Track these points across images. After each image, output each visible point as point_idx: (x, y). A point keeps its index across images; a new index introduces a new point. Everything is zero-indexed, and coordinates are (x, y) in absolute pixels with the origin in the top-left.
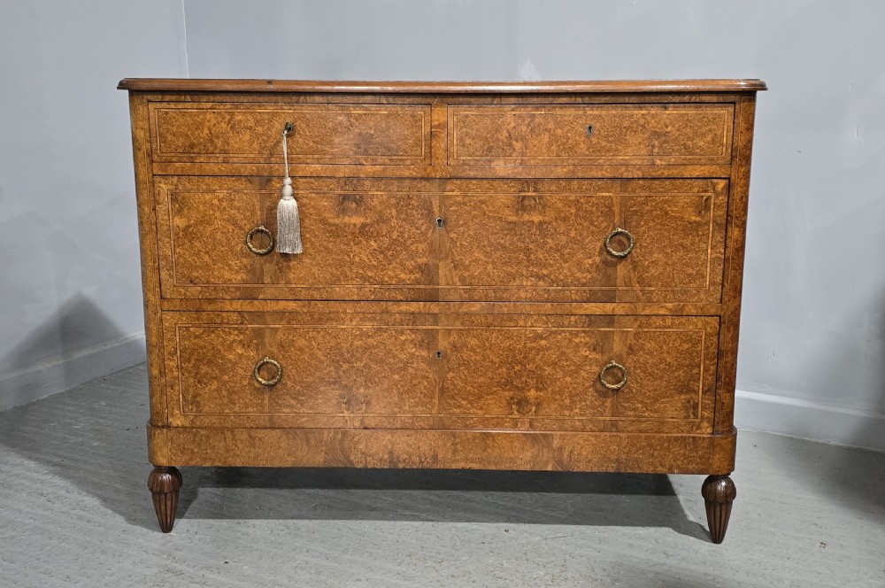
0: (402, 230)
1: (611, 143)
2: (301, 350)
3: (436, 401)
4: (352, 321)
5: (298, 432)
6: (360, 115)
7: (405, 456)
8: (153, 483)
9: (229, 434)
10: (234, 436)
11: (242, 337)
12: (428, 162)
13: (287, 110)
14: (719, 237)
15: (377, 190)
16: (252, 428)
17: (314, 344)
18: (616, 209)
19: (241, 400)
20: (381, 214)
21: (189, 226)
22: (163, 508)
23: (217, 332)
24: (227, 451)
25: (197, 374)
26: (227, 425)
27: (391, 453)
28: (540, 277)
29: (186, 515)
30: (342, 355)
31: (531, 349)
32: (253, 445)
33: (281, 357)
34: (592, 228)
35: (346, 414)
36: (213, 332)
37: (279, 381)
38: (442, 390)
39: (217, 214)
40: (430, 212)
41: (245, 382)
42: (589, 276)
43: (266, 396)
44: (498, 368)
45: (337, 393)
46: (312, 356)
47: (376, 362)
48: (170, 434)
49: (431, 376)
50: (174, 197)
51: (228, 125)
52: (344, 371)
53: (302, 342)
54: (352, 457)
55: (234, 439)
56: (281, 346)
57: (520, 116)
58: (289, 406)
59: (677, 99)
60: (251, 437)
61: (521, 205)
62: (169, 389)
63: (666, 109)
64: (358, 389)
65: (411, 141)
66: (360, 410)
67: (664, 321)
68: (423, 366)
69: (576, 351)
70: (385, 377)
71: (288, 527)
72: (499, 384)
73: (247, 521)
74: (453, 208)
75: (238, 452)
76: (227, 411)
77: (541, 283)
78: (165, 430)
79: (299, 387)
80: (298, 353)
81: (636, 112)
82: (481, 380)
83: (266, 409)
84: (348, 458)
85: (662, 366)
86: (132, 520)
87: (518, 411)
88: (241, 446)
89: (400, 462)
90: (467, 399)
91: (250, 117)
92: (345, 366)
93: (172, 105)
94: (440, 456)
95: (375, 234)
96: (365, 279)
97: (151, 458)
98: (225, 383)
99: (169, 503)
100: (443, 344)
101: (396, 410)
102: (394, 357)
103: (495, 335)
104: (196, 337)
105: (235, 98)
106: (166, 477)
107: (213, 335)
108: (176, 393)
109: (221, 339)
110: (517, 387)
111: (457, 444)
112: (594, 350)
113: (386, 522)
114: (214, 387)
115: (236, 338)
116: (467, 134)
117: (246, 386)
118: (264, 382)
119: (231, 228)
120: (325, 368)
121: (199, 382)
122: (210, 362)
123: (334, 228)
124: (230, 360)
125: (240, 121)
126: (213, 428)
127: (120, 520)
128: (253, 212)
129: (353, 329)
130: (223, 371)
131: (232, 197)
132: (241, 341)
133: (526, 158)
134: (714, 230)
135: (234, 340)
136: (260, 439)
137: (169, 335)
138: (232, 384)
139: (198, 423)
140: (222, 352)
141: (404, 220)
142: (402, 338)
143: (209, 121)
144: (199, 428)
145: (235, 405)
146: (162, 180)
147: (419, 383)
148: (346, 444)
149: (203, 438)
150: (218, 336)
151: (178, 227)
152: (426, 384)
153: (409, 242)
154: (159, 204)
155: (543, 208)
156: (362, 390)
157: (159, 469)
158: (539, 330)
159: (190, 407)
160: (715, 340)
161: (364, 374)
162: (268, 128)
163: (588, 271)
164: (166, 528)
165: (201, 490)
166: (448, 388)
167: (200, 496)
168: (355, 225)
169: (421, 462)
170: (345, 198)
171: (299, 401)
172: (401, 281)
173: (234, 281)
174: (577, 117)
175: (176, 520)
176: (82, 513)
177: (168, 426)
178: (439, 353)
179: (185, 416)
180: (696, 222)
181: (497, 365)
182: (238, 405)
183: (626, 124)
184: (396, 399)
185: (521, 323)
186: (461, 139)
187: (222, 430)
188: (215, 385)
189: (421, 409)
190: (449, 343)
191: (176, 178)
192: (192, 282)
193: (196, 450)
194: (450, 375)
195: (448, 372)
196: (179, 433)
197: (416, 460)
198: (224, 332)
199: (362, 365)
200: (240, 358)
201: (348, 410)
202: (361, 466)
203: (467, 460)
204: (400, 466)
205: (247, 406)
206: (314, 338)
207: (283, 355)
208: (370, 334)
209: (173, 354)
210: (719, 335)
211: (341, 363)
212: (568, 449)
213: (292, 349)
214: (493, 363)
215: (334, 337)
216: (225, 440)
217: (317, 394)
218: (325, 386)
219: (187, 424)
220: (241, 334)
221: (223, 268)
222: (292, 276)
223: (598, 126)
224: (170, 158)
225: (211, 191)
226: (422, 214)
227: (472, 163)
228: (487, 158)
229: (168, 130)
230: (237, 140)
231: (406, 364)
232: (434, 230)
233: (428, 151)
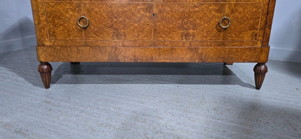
2: (96, 13)
3: (152, 35)
5: (97, 47)
7: (140, 57)
8: (40, 69)
9: (69, 48)
10: (71, 49)
11: (71, 7)
16: (78, 46)
17: (102, 10)
19: (73, 35)
22: (45, 79)
24: (68, 55)
25: (54, 23)
26: (68, 45)
27: (134, 56)
29: (56, 83)
30: (113, 15)
31: (192, 12)
32: (79, 53)
33: (88, 16)
35: (116, 40)
36: (59, 5)
37: (88, 26)
38: (155, 30)
41: (74, 27)
43: (83, 32)
44: (178, 20)
45: (111, 31)
46: (101, 15)
47: (128, 18)
48: (45, 49)
49: (150, 24)
52: (115, 22)
53: (96, 9)
54: (119, 58)
55: (71, 51)
56: (88, 11)
58: (93, 37)
60: (78, 50)
62: (42, 30)
64: (121, 30)
66: (122, 39)
68: (147, 20)
69: (210, 13)
70: (131, 25)
71: (95, 87)
72: (178, 28)
73: (80, 85)
75: (73, 56)
76: (67, 39)
78: (42, 47)
79: (96, 29)
80: (95, 14)
82: (171, 26)
83: (83, 38)
84: (117, 58)
85: (244, 18)
86: (35, 85)
87: (185, 39)
88: (74, 53)
89: (138, 59)
90: (165, 34)
92: (115, 20)
94: (154, 57)
97: (38, 59)
98: (66, 27)
99: (47, 77)
100: (155, 11)
101: (136, 39)
102: (135, 16)
103: (177, 6)
104: (52, 7)
106: (45, 67)
107: (59, 6)
108: (45, 31)
109: (63, 8)
110: (185, 28)
111: (161, 52)
112: (218, 12)
113: (133, 84)
114: (62, 29)
115: (69, 7)
117: (74, 28)
118: (82, 26)
120: (107, 21)
121: (55, 26)
122: (59, 18)
124: (67, 17)
126: (62, 46)
127: (30, 85)
129: (118, 3)
130: (64, 22)
132: (71, 9)
135: (68, 8)
136: (82, 50)
137: (40, 6)
138: (69, 28)
139: (56, 44)
140: (64, 13)
142: (139, 7)
144: (56, 46)
145: (70, 36)
147: (146, 27)
148: (116, 52)
149: (58, 50)
150: (62, 6)
152: (148, 28)
156: (122, 30)
157: (42, 63)
158: (196, 3)
159: (52, 37)
160: (267, 7)
161: (123, 23)
164: (47, 87)
166: (157, 29)
169: (146, 60)
171: (97, 35)
175: (51, 85)
176: (16, 82)
177: (44, 45)
178: (154, 14)
179: (51, 42)
181: (177, 19)
182: (71, 36)
184: (136, 34)
187: (66, 47)
188: (62, 28)
189: (147, 38)
190: (158, 10)
193: (56, 55)
194: (158, 24)
195: (157, 23)
196: (48, 48)
197: (144, 59)
198: (64, 4)
199: (122, 19)
200: (71, 16)
201: (117, 39)
202: (123, 61)
203: (164, 58)
204: (138, 61)
205: (75, 37)
206: (102, 7)
207: (89, 15)
208: (125, 6)
209: (43, 14)
210: (269, 5)
211: (113, 19)
212: (204, 53)
213: (93, 12)
214: (176, 18)
215: (110, 7)
216: (67, 50)
217: (104, 32)
218: (107, 28)
219: (51, 44)
220: (71, 5)
231: (140, 19)
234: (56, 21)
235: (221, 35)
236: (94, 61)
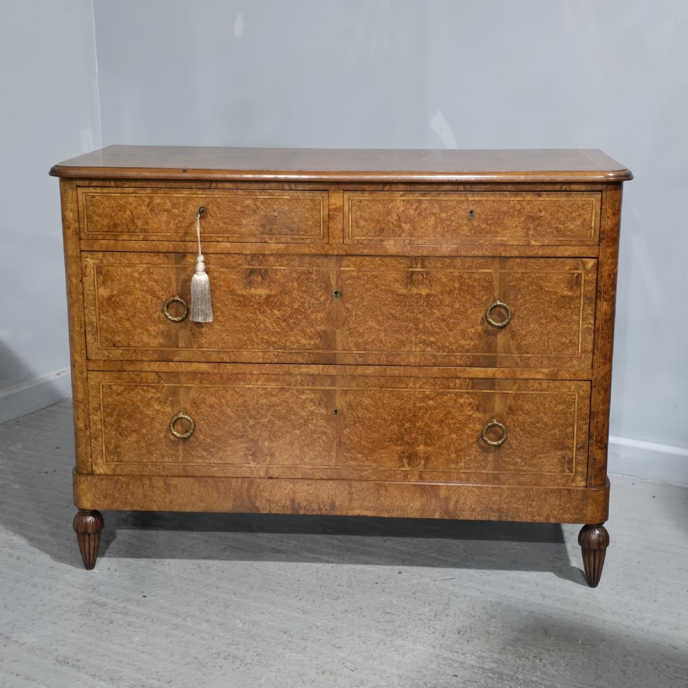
0: (303, 300)
1: (490, 225)
2: (211, 406)
3: (334, 454)
4: (257, 381)
5: (209, 480)
6: (265, 199)
7: (305, 504)
8: (78, 524)
9: (147, 482)
10: (151, 483)
11: (158, 395)
12: (326, 241)
13: (201, 194)
14: (590, 310)
15: (280, 265)
16: (167, 476)
17: (223, 401)
18: (496, 284)
19: (158, 452)
20: (283, 286)
21: (113, 296)
22: (87, 546)
23: (136, 390)
24: (145, 496)
25: (118, 427)
26: (144, 473)
27: (293, 501)
28: (426, 343)
29: (106, 554)
30: (248, 411)
31: (420, 408)
32: (168, 491)
33: (194, 413)
34: (475, 301)
35: (252, 464)
36: (133, 390)
37: (192, 434)
38: (340, 444)
39: (138, 285)
40: (328, 286)
41: (162, 435)
42: (472, 343)
43: (181, 447)
44: (390, 425)
45: (243, 445)
46: (222, 412)
47: (280, 419)
48: (94, 481)
49: (329, 431)
50: (99, 270)
51: (147, 207)
52: (250, 427)
53: (213, 400)
54: (258, 504)
55: (151, 485)
56: (194, 403)
57: (408, 201)
58: (200, 457)
59: (549, 188)
60: (166, 484)
61: (410, 279)
62: (93, 441)
63: (540, 196)
64: (263, 442)
65: (310, 223)
66: (264, 461)
67: (540, 384)
68: (323, 423)
69: (462, 411)
70: (287, 432)
71: (199, 567)
72: (391, 440)
73: (162, 560)
74: (348, 282)
75: (155, 498)
76: (145, 460)
77: (429, 349)
78: (89, 477)
79: (209, 440)
80: (209, 409)
81: (512, 199)
82: (375, 435)
83: (180, 459)
84: (253, 505)
85: (539, 425)
86: (58, 558)
87: (409, 464)
88: (157, 492)
89: (300, 508)
90: (363, 453)
91: (167, 201)
92: (251, 422)
93: (98, 190)
94: (337, 504)
95: (278, 304)
96: (268, 343)
97: (76, 502)
98: (143, 437)
99: (92, 543)
100: (340, 403)
101: (298, 462)
102: (296, 414)
103: (387, 395)
104: (118, 394)
105: (155, 184)
106: (90, 519)
107: (133, 393)
108: (99, 445)
109: (140, 397)
110: (408, 443)
111: (352, 493)
112: (478, 409)
113: (289, 564)
114: (133, 439)
115: (154, 395)
116: (361, 217)
117: (162, 438)
118: (178, 435)
119: (149, 297)
120: (234, 423)
121: (120, 434)
122: (130, 417)
123: (241, 299)
124: (148, 416)
125: (159, 204)
126: (130, 476)
127: (46, 559)
128: (169, 284)
129: (258, 388)
130: (141, 425)
131: (151, 271)
132: (158, 399)
133: (414, 238)
134: (584, 303)
135: (152, 398)
136: (174, 486)
137: (93, 393)
138: (150, 437)
140: (141, 408)
141: (305, 292)
142: (303, 397)
143: (130, 204)
144: (120, 475)
145: (152, 455)
146: (89, 255)
147: (319, 438)
148: (252, 492)
149: (124, 485)
150: (138, 394)
151: (102, 296)
152: (325, 438)
153: (309, 311)
154: (86, 276)
155: (430, 282)
156: (266, 443)
157: (84, 512)
158: (427, 391)
159: (112, 457)
160: (587, 402)
161: (269, 428)
162: (183, 211)
163: (471, 339)
164: (90, 565)
165: (119, 531)
166: (344, 443)
167: (119, 538)
168: (260, 296)
169: (320, 509)
170: (252, 272)
171: (210, 453)
172: (302, 346)
173: (152, 345)
174: (460, 202)
175: (98, 559)
176: (11, 551)
177: (92, 473)
178: (336, 411)
179: (108, 466)
180: (569, 297)
181: (389, 423)
182: (154, 455)
183: (504, 209)
184: (298, 452)
185: (411, 385)
186: (356, 221)
187: (141, 477)
188: (134, 437)
189: (320, 461)
190: (346, 403)
191: (101, 253)
192: (114, 345)
193: (117, 495)
194: (346, 431)
195: (344, 429)
196: (102, 480)
197: (315, 507)
198: (143, 390)
199: (267, 420)
200: (157, 414)
201: (254, 461)
202: (266, 512)
203: (362, 507)
204: (302, 512)
205: (163, 456)
206: (223, 396)
207: (196, 411)
208: (274, 393)
209: (96, 410)
210: (591, 398)
211: (248, 419)
212: (454, 499)
213: (204, 406)
214: (386, 420)
215: (241, 396)
216: (143, 486)
217: (226, 447)
218: (233, 439)
219: (109, 472)
220: (158, 392)
221: (142, 333)
222: (204, 341)
223: (478, 210)
224: (96, 236)
225: (132, 265)
226: (321, 287)
227: (365, 242)
228: (379, 238)
229: (94, 212)
230: (156, 220)
231: (306, 421)
232: (331, 301)
233: (326, 231)
234: (125, 422)
235: (490, 458)
236: (200, 510)
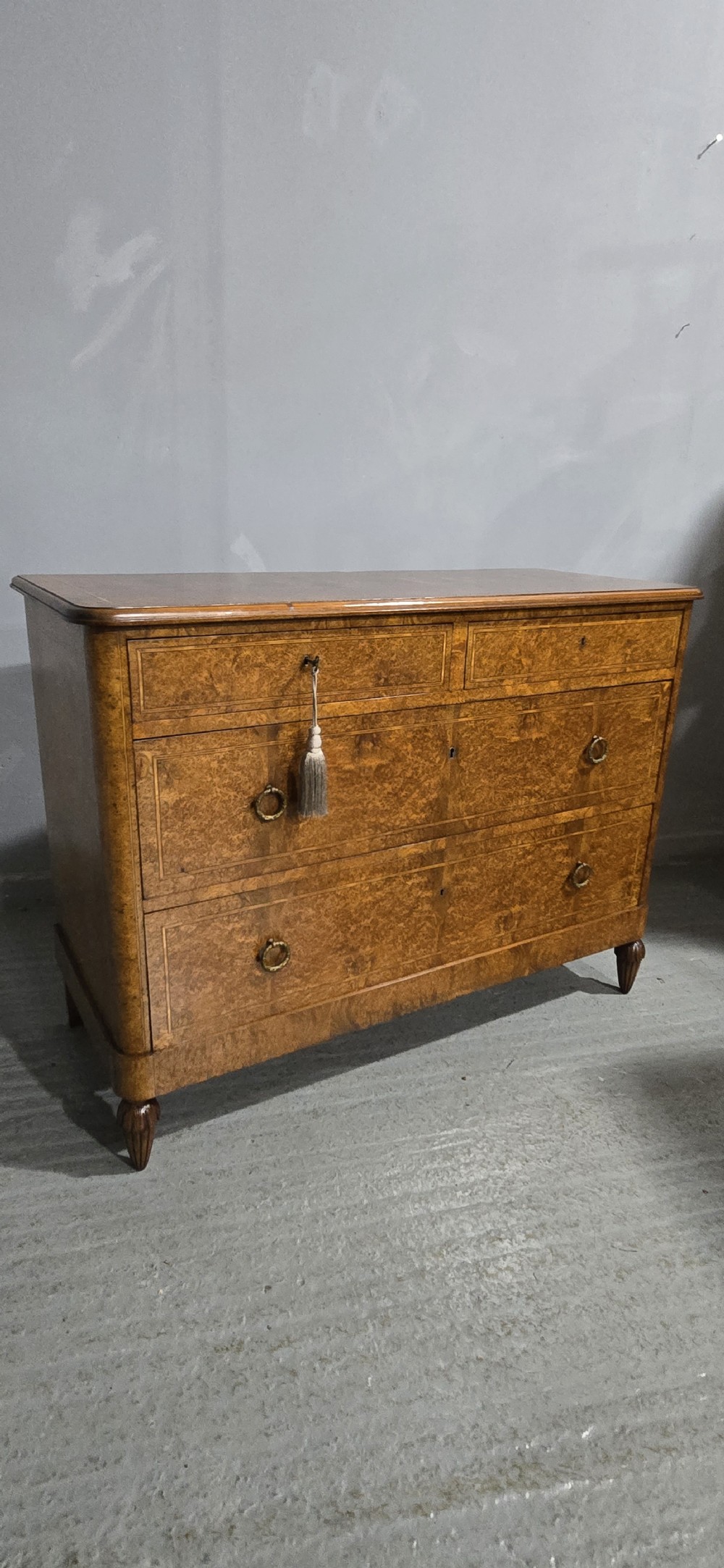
0: (416, 765)
1: (597, 653)
2: (308, 921)
3: (436, 939)
4: (361, 877)
6: (384, 639)
7: (408, 1003)
10: (232, 1038)
11: (242, 923)
12: (446, 688)
13: (307, 639)
14: (660, 734)
15: (395, 725)
16: (252, 1022)
17: (322, 912)
18: (595, 718)
19: (240, 996)
20: (396, 750)
21: (181, 800)
23: (213, 924)
24: (226, 1056)
25: (189, 979)
27: (395, 1004)
28: (530, 794)
30: (350, 916)
31: (520, 866)
32: (256, 1041)
33: (286, 935)
34: (576, 738)
35: (352, 977)
36: (209, 925)
38: (443, 927)
39: (216, 780)
40: (445, 742)
41: (246, 974)
42: (570, 785)
43: (269, 982)
44: (492, 892)
45: (343, 958)
46: (320, 925)
47: (384, 915)
48: (157, 1060)
49: (433, 916)
50: (161, 765)
51: (233, 664)
52: (352, 933)
53: (309, 912)
54: (358, 1020)
55: (234, 1041)
56: (287, 922)
57: (530, 631)
58: (293, 986)
59: (647, 608)
60: (253, 1034)
61: (524, 725)
62: (153, 1008)
63: (639, 618)
64: (365, 947)
65: (432, 666)
66: (365, 970)
67: (617, 816)
68: (427, 907)
69: (553, 859)
70: (391, 929)
72: (492, 908)
74: (465, 735)
75: (239, 1054)
76: (223, 1012)
77: (533, 800)
78: (149, 1058)
79: (303, 964)
80: (305, 925)
81: (618, 622)
82: (477, 907)
83: (268, 998)
84: (353, 1023)
85: (612, 856)
87: (504, 929)
88: (241, 1047)
89: (401, 1008)
90: (463, 929)
91: (260, 652)
92: (353, 928)
93: (161, 642)
94: (439, 992)
95: (389, 775)
96: (376, 827)
98: (222, 982)
100: (446, 879)
101: (400, 959)
102: (401, 905)
103: (491, 859)
104: (190, 936)
105: (243, 629)
107: (210, 928)
108: (163, 1010)
109: (217, 932)
110: (505, 906)
111: (454, 976)
112: (567, 855)
114: (210, 989)
115: (236, 925)
116: (484, 653)
117: (246, 978)
119: (232, 794)
120: (332, 935)
121: (192, 989)
122: (205, 961)
123: (348, 775)
124: (229, 954)
125: (248, 657)
128: (259, 771)
129: (362, 885)
130: (220, 969)
131: (235, 756)
132: (241, 928)
133: (532, 674)
134: (658, 728)
135: (234, 929)
136: (264, 1032)
137: (154, 943)
139: (190, 1037)
140: (220, 945)
141: (419, 755)
142: (410, 883)
143: (209, 661)
144: (191, 1041)
145: (233, 1002)
146: (146, 746)
147: (422, 925)
148: (353, 1009)
149: (198, 1052)
150: (216, 928)
151: (166, 803)
152: (428, 924)
153: (422, 779)
154: (141, 779)
155: (541, 723)
156: (368, 949)
158: (528, 846)
159: (180, 1021)
160: (648, 824)
161: (372, 930)
162: (282, 663)
163: (570, 782)
166: (447, 923)
168: (370, 768)
169: (422, 1004)
170: (362, 737)
171: (304, 978)
172: (414, 823)
173: (235, 859)
174: (575, 629)
177: (153, 1052)
178: (442, 890)
179: (175, 1034)
180: (647, 722)
181: (491, 889)
182: (236, 1001)
183: (609, 633)
184: (400, 948)
185: (514, 843)
186: (478, 660)
187: (221, 1035)
188: (210, 987)
189: (422, 951)
190: (453, 878)
191: (165, 739)
192: (183, 870)
193: (189, 1068)
194: (450, 910)
195: (449, 908)
196: (168, 1055)
197: (417, 1002)
198: (222, 922)
199: (369, 921)
200: (241, 948)
201: (353, 973)
202: (366, 1025)
203: (461, 988)
204: (403, 1013)
205: (247, 1000)
206: (322, 905)
207: (289, 931)
208: (379, 886)
209: (159, 965)
210: (651, 820)
211: (350, 925)
212: (542, 951)
213: (298, 923)
214: (488, 887)
215: (343, 898)
216: (224, 1045)
217: (324, 965)
218: (332, 954)
219: (177, 1042)
220: (242, 918)
221: (222, 846)
222: (300, 840)
223: (589, 637)
224: (157, 714)
225: (209, 752)
226: (437, 746)
227: (486, 685)
228: (499, 677)
229: (155, 677)
230: (244, 681)
231: (412, 909)
232: (446, 761)
233: (447, 675)
234: (197, 971)
235: (572, 901)
